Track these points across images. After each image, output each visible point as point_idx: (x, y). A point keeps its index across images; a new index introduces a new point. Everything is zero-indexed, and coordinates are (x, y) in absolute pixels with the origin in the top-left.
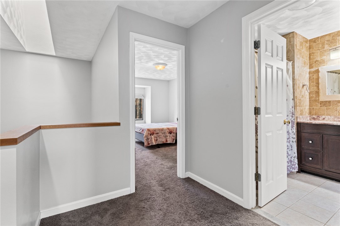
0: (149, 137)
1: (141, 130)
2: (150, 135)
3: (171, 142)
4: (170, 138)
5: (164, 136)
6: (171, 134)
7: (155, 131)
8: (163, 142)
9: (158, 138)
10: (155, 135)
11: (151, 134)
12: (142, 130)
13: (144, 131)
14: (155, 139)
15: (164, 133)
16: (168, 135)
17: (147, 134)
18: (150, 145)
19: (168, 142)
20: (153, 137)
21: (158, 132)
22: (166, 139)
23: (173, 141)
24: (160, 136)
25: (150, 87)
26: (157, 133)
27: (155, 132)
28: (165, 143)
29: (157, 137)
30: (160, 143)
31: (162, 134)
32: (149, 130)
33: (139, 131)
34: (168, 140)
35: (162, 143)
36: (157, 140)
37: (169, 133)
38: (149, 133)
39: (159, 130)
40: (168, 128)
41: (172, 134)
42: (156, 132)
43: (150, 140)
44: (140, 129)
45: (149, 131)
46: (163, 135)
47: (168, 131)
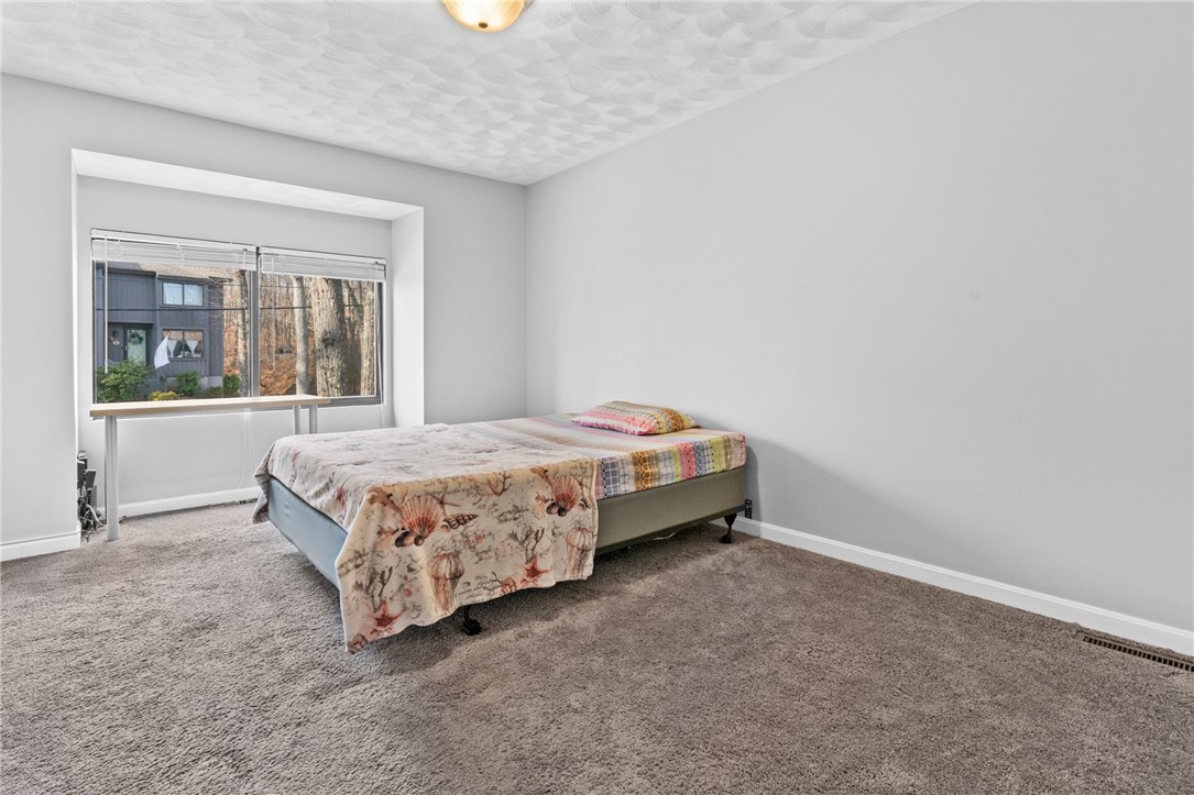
0: (390, 556)
1: (327, 487)
2: (400, 542)
3: (568, 577)
4: (561, 540)
5: (514, 536)
6: (561, 512)
7: (442, 503)
8: (504, 584)
9: (467, 558)
10: (440, 537)
11: (406, 534)
12: (333, 492)
13: (349, 505)
14: (445, 568)
15: (517, 510)
16: (544, 521)
17: (372, 536)
18: (398, 627)
19: (547, 581)
20: (420, 553)
21: (467, 508)
22: (532, 559)
23: (580, 566)
24: (479, 538)
25: (421, 209)
26: (462, 520)
27: (440, 515)
28: (520, 586)
29: (456, 555)
30: (483, 597)
31: (502, 519)
32: (384, 498)
33: (317, 495)
34: (540, 565)
35: (498, 593)
36: (456, 576)
37: (549, 510)
38: (392, 522)
39: (474, 487)
40: (544, 473)
41: (575, 511)
42: (450, 511)
43: (393, 583)
44: (322, 485)
45: (390, 511)
46: (510, 527)
47: (547, 493)
